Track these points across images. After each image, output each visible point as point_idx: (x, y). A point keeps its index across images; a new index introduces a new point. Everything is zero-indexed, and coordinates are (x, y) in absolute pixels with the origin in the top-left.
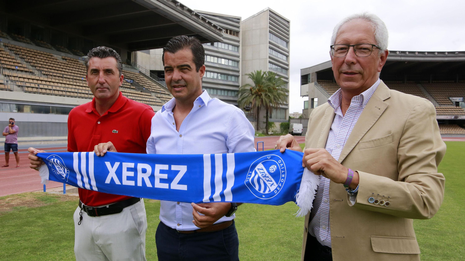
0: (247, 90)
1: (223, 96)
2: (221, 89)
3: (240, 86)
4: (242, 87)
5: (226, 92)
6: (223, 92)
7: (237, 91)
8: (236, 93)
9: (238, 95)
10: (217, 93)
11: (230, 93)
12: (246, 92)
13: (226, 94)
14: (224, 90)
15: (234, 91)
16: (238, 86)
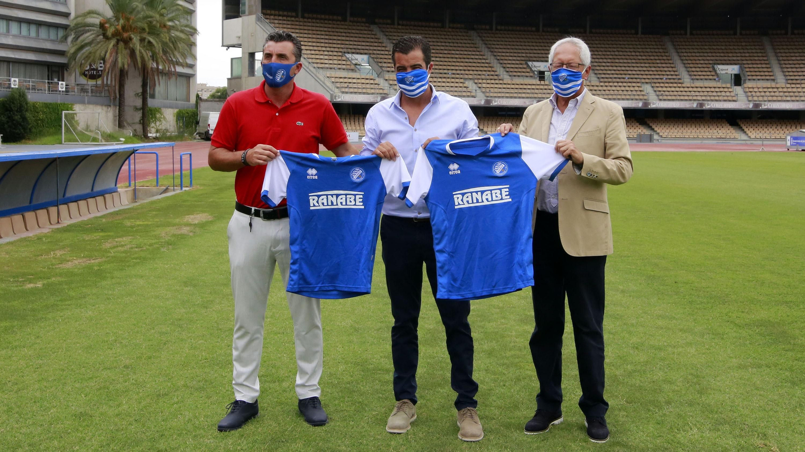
0: (93, 25)
1: (24, 37)
2: (20, 21)
3: (73, 16)
4: (76, 17)
5: (33, 28)
6: (24, 27)
7: (65, 27)
8: (61, 33)
9: (65, 38)
10: (8, 31)
11: (43, 32)
12: (88, 31)
13: (33, 33)
14: (29, 22)
15: (56, 26)
16: (66, 15)
